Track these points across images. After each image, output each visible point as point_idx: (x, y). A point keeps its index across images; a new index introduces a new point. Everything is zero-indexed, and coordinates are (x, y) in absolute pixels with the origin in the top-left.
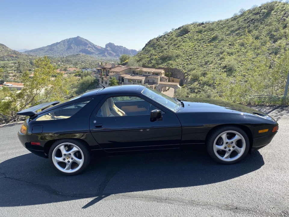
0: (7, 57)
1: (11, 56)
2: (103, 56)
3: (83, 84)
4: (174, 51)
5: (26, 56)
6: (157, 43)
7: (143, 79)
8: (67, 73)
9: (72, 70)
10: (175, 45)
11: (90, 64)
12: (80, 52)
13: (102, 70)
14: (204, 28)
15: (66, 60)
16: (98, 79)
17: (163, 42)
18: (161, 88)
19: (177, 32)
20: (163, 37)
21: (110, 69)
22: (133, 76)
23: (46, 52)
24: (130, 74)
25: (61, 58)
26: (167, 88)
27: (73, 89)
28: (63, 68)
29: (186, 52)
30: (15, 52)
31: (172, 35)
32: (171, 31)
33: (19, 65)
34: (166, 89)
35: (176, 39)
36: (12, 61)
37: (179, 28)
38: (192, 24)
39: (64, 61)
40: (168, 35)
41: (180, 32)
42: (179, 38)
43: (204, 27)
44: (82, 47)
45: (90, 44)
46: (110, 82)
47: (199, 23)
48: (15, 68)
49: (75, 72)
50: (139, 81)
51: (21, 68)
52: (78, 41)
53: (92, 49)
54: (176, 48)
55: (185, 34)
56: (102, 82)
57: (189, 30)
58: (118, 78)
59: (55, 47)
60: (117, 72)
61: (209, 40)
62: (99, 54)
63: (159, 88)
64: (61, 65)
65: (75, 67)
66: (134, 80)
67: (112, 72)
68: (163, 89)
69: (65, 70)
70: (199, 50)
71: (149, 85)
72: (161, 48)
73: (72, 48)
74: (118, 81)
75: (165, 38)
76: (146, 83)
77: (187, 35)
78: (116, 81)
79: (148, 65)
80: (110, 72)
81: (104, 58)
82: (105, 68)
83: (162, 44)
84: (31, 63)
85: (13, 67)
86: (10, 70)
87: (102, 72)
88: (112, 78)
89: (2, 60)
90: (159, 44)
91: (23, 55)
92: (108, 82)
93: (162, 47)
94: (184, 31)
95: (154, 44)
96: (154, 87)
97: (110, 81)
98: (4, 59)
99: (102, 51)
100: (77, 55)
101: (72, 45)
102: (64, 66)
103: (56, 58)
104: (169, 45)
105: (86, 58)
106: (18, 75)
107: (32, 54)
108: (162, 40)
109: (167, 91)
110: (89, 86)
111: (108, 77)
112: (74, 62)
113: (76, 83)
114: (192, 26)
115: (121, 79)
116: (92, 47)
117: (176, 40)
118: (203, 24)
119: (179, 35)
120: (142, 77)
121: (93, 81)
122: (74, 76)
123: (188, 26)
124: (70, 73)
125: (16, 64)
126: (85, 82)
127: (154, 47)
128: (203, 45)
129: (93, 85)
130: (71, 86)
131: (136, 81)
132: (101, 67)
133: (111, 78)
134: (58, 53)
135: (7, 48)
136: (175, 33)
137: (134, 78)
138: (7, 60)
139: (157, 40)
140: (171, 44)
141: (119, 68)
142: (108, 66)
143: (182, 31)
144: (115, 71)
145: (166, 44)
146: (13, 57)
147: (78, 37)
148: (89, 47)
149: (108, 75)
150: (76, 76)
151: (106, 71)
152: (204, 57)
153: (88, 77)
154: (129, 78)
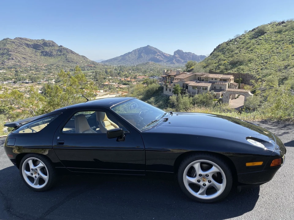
0: (87, 67)
1: (90, 66)
2: (171, 63)
3: (148, 91)
4: (247, 55)
5: (103, 65)
6: (226, 47)
7: (209, 85)
8: (136, 81)
9: (141, 78)
10: (247, 48)
11: (158, 72)
12: (149, 60)
13: (167, 77)
14: (285, 28)
15: (136, 69)
16: (163, 86)
17: (234, 45)
18: (229, 96)
19: (250, 35)
20: (234, 40)
21: (175, 76)
22: (198, 83)
23: (119, 61)
24: (195, 81)
25: (132, 67)
26: (237, 95)
27: (140, 96)
28: (133, 76)
29: (261, 55)
30: (93, 63)
31: (245, 38)
32: (244, 33)
33: (96, 74)
34: (235, 97)
35: (249, 41)
36: (91, 71)
37: (253, 30)
38: (270, 24)
39: (135, 70)
40: (240, 39)
41: (254, 34)
42: (253, 41)
43: (285, 26)
44: (151, 56)
45: (159, 52)
46: (174, 90)
47: (278, 22)
48: (93, 76)
49: (144, 79)
50: (204, 88)
51: (98, 77)
52: (148, 50)
53: (161, 57)
54: (248, 52)
55: (260, 36)
56: (166, 90)
57: (265, 31)
58: (182, 85)
59: (127, 57)
60: (181, 79)
61: (290, 41)
62: (167, 61)
63: (227, 96)
64: (132, 74)
65: (144, 75)
66: (199, 87)
67: (177, 79)
68: (231, 97)
69: (135, 78)
70: (277, 53)
71: (215, 92)
72: (230, 52)
73: (142, 57)
74: (182, 88)
75: (237, 41)
76: (212, 90)
77: (262, 36)
78: (180, 88)
79: (215, 71)
80: (174, 79)
81: (172, 65)
82: (170, 76)
83: (232, 48)
84: (106, 72)
85: (91, 76)
86: (88, 79)
87: (167, 80)
88: (176, 85)
89: (83, 70)
90: (228, 49)
91: (100, 65)
92: (172, 90)
93: (232, 52)
94: (259, 33)
95: (224, 49)
96: (221, 94)
97: (174, 88)
98: (84, 69)
99: (170, 59)
100: (147, 63)
101: (142, 55)
102: (135, 74)
103: (128, 67)
104: (241, 49)
105: (155, 66)
106: (94, 83)
107: (107, 64)
108: (232, 44)
109: (236, 98)
110: (154, 93)
111: (172, 84)
112: (143, 70)
113: (142, 90)
114: (269, 26)
115: (185, 86)
116: (160, 55)
117: (249, 43)
118: (283, 22)
119: (253, 37)
120: (207, 84)
121: (157, 89)
122: (143, 83)
123: (264, 26)
124: (139, 81)
125: (93, 73)
126: (150, 90)
127: (223, 51)
128: (283, 47)
129: (158, 92)
130: (138, 93)
131: (201, 88)
132: (167, 75)
133: (174, 85)
134: (129, 62)
135: (88, 59)
136: (248, 35)
137: (199, 85)
138: (87, 70)
139: (227, 44)
140: (243, 47)
141: (184, 75)
142: (173, 74)
143: (257, 33)
144: (179, 78)
145: (238, 48)
146: (92, 67)
147: (148, 46)
148: (158, 55)
149: (172, 83)
150: (144, 83)
151: (170, 78)
152: (284, 60)
153: (154, 85)
154: (193, 85)
